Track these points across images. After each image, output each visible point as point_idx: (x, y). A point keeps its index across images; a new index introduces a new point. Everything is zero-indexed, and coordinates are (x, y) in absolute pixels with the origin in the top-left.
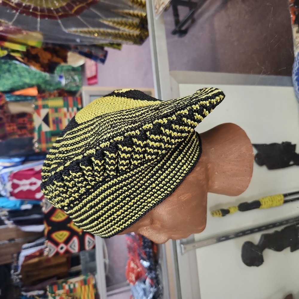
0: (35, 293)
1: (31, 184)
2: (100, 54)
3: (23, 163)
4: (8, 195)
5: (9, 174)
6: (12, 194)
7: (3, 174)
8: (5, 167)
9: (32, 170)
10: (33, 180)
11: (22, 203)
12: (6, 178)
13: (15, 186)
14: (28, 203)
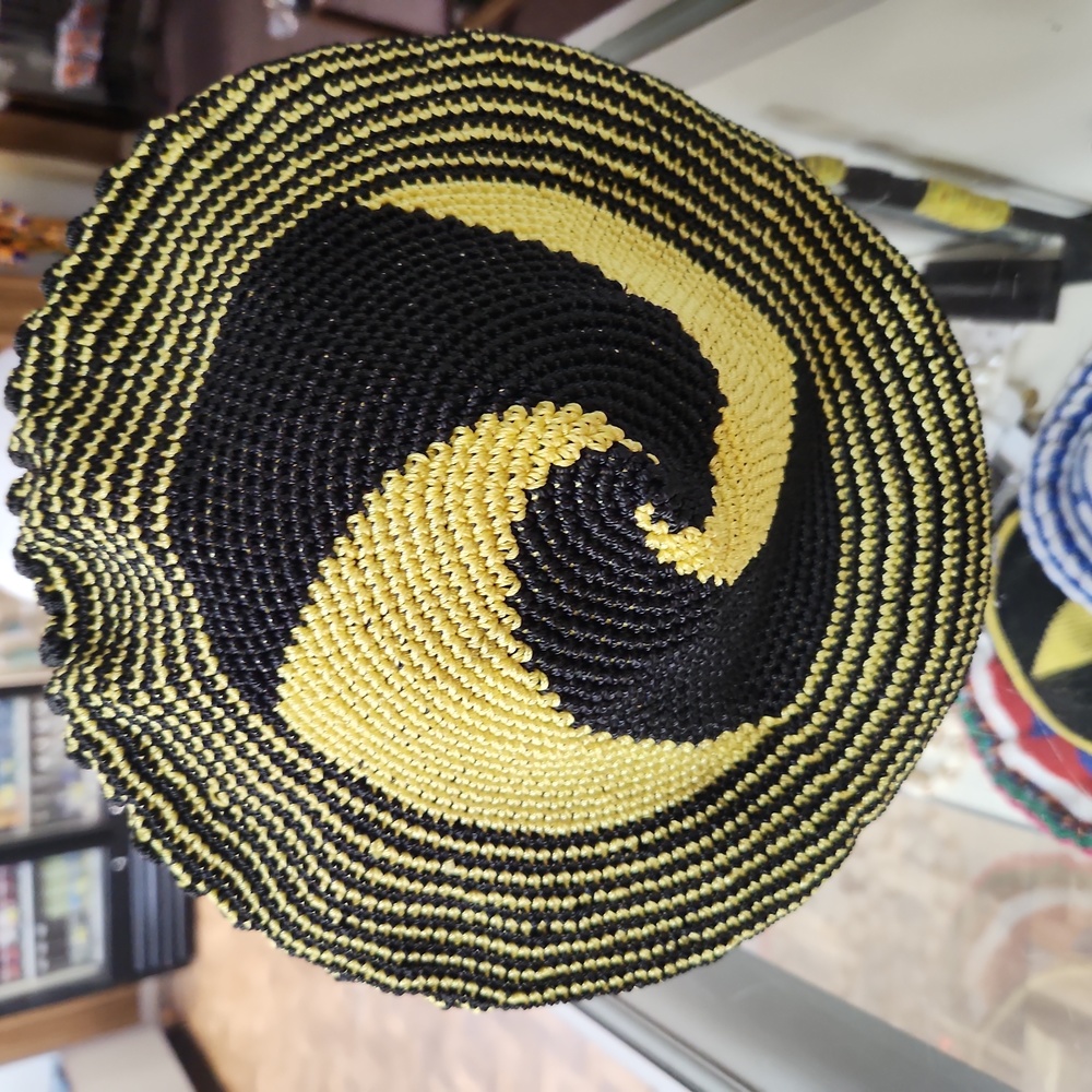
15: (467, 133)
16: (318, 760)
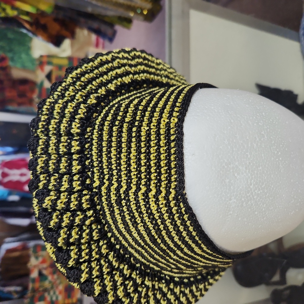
0: (12, 289)
1: (22, 175)
2: (109, 31)
6: (1, 183)
9: (24, 160)
10: (24, 170)
11: (10, 194)
14: (16, 194)
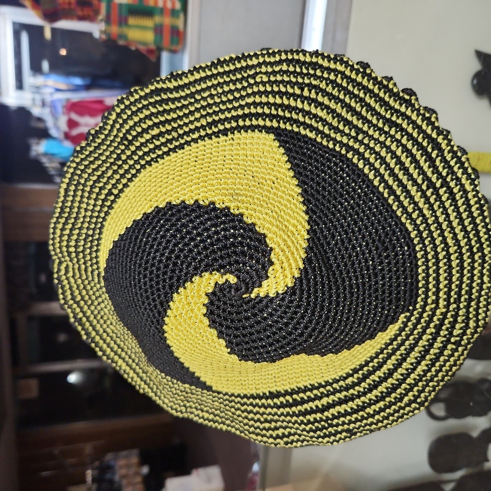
3: (87, 88)
4: (62, 136)
5: (65, 103)
6: (67, 136)
7: (55, 100)
8: (58, 90)
9: (100, 102)
12: (60, 109)
13: (72, 124)
15: (390, 364)
16: (246, 128)
